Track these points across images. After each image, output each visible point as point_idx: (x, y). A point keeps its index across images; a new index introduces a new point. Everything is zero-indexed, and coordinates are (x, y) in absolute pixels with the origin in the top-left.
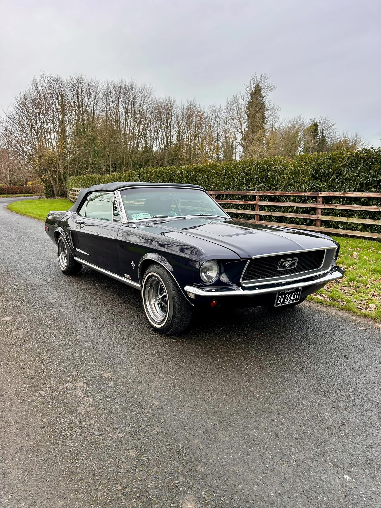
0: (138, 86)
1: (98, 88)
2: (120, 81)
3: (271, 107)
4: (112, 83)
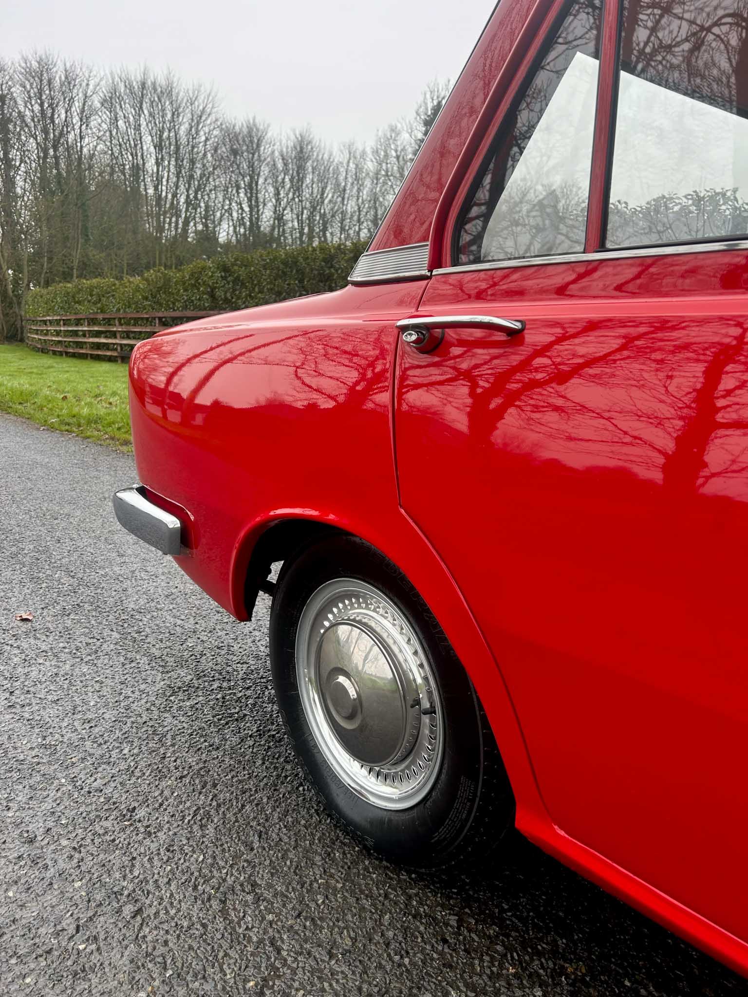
0: (184, 86)
1: (92, 83)
2: (142, 70)
4: (123, 75)
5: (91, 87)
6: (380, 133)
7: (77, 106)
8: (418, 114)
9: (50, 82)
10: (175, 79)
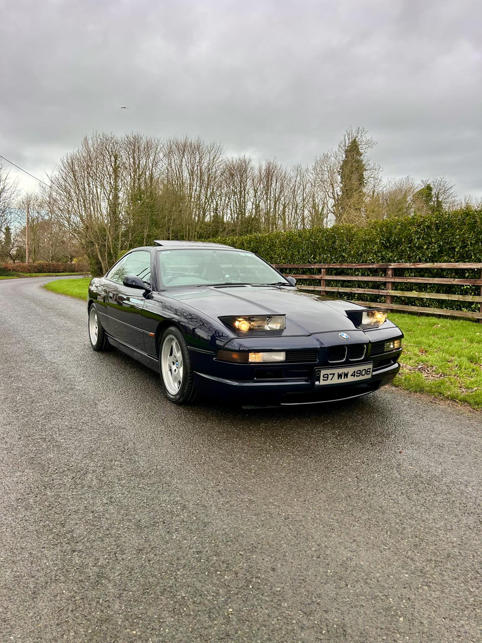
0: (206, 144)
1: (159, 147)
2: (185, 138)
3: (371, 167)
4: (175, 141)
5: (159, 149)
6: (318, 158)
7: (151, 158)
8: (340, 146)
9: (138, 148)
10: (202, 141)
